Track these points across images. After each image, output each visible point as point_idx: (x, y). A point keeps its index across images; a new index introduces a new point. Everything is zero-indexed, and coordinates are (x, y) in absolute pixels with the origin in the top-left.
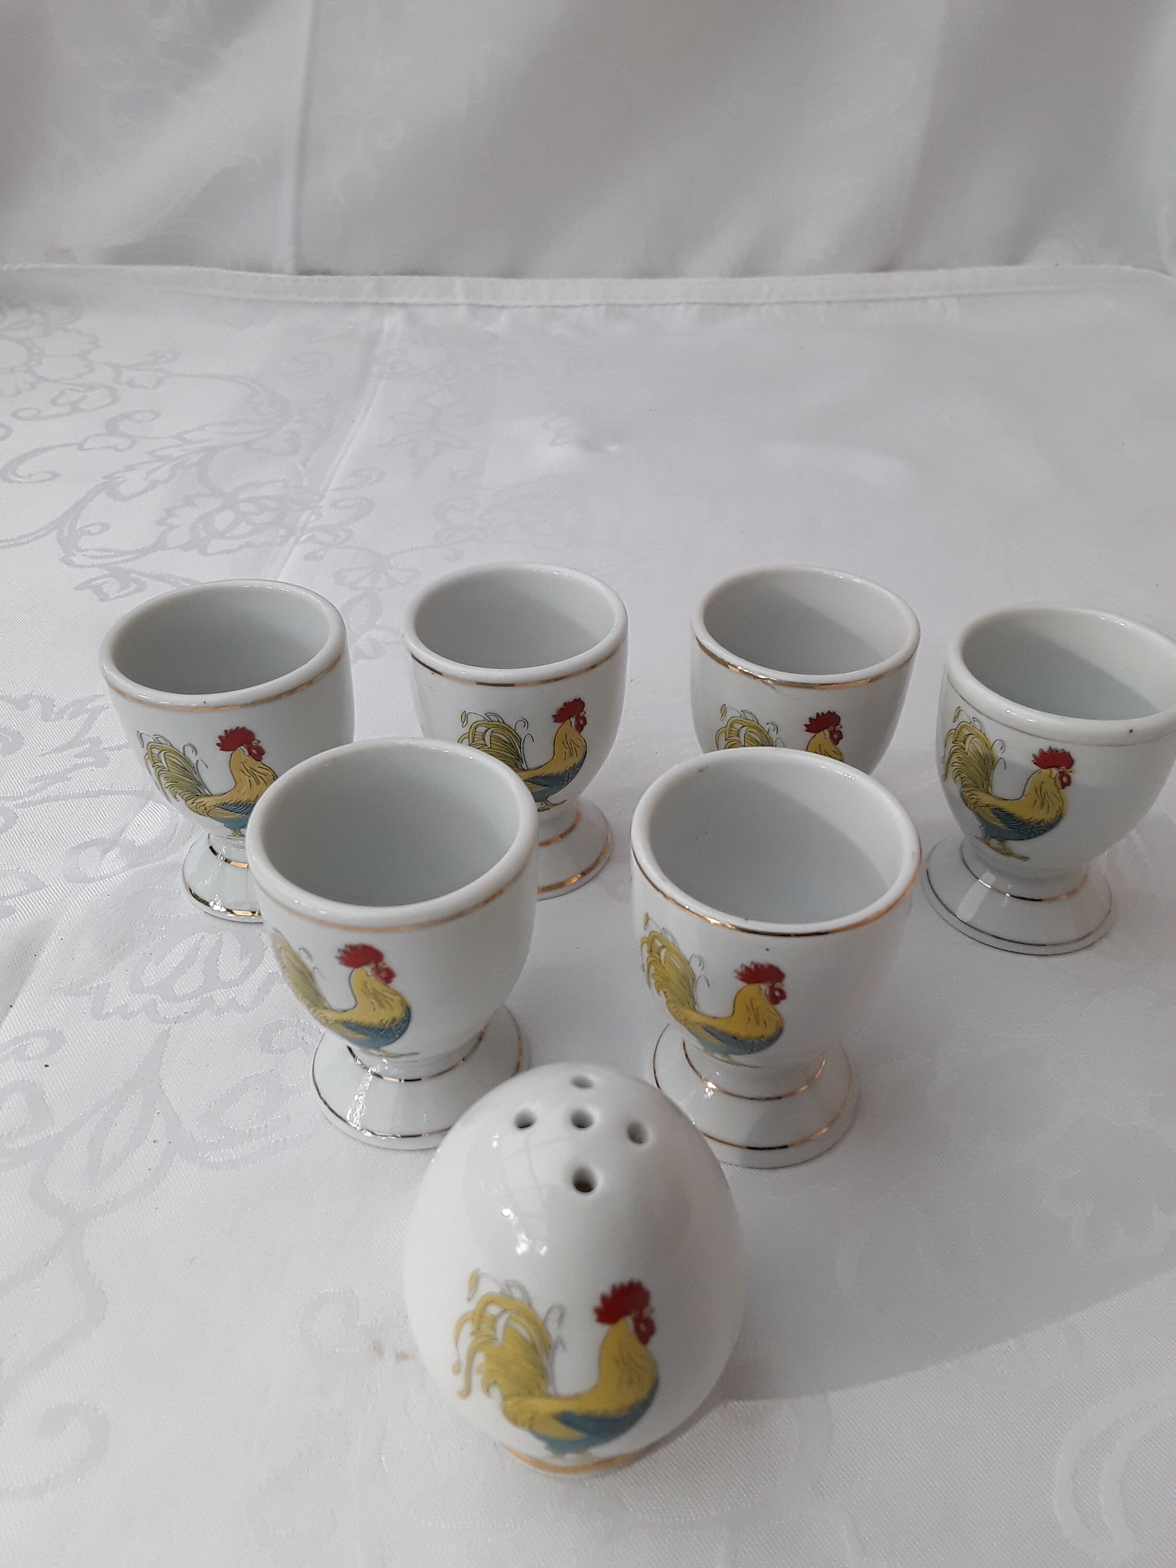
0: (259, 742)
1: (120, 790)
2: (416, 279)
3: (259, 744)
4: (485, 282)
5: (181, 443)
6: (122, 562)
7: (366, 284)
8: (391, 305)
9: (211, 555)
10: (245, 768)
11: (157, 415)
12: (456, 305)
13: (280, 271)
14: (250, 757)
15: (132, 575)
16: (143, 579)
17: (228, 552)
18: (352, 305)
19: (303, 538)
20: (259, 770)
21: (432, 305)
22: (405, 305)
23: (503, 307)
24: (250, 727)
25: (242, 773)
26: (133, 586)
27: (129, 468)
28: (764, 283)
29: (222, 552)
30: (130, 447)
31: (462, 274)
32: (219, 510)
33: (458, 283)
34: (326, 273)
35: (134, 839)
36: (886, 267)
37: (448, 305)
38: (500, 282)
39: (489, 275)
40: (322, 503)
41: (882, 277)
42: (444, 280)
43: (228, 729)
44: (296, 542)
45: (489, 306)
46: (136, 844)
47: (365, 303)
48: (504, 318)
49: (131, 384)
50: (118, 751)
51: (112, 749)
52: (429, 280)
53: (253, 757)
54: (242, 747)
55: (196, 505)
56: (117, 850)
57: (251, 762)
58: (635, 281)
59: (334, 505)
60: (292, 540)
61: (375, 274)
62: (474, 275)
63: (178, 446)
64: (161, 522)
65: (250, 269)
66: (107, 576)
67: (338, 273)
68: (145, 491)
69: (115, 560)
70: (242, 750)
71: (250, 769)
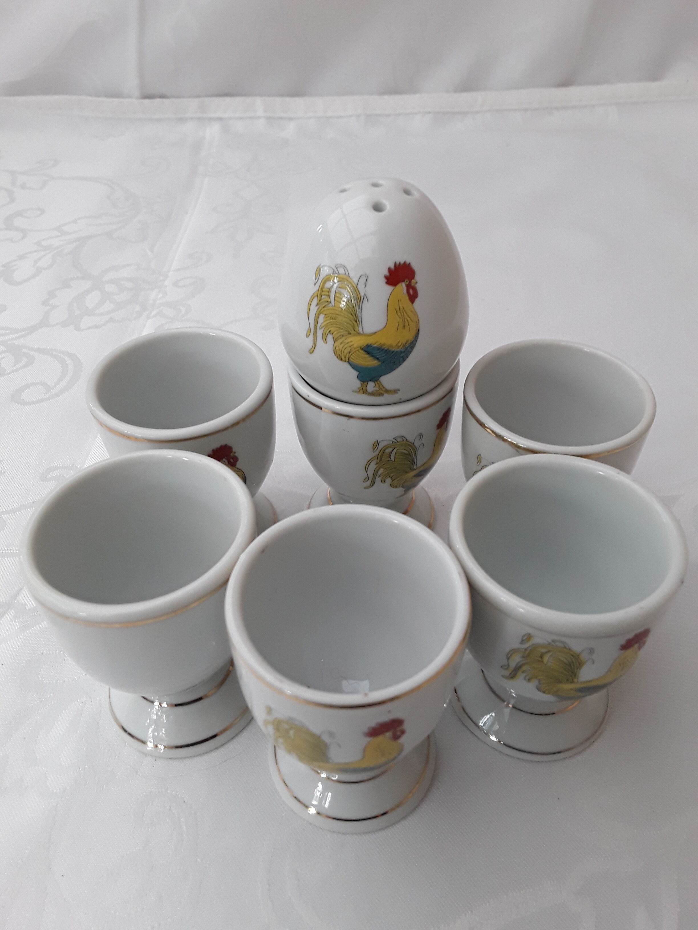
1: (15, 552)
2: (228, 99)
4: (278, 100)
5: (59, 234)
6: (16, 338)
7: (192, 104)
8: (211, 119)
9: (83, 330)
11: (42, 212)
12: (259, 118)
13: (129, 97)
15: (24, 350)
16: (32, 353)
17: (97, 327)
18: (182, 120)
19: (153, 314)
21: (241, 118)
22: (220, 119)
23: (290, 119)
26: (25, 360)
27: (22, 257)
28: (479, 97)
29: (91, 328)
30: (23, 238)
31: (260, 95)
32: (88, 292)
33: (258, 102)
34: (163, 96)
35: (25, 603)
36: (565, 83)
37: (251, 118)
38: (288, 99)
39: (281, 95)
40: (167, 283)
41: (563, 91)
42: (248, 100)
44: (148, 317)
45: (281, 118)
46: (27, 607)
47: (192, 118)
48: (292, 126)
49: (23, 187)
50: (13, 514)
51: (8, 512)
52: (237, 100)
55: (72, 287)
56: (12, 612)
58: (386, 97)
59: (175, 284)
60: (145, 314)
61: (198, 96)
62: (270, 95)
63: (58, 236)
64: (45, 303)
65: (107, 96)
66: (4, 352)
67: (173, 97)
68: (34, 276)
69: (11, 336)
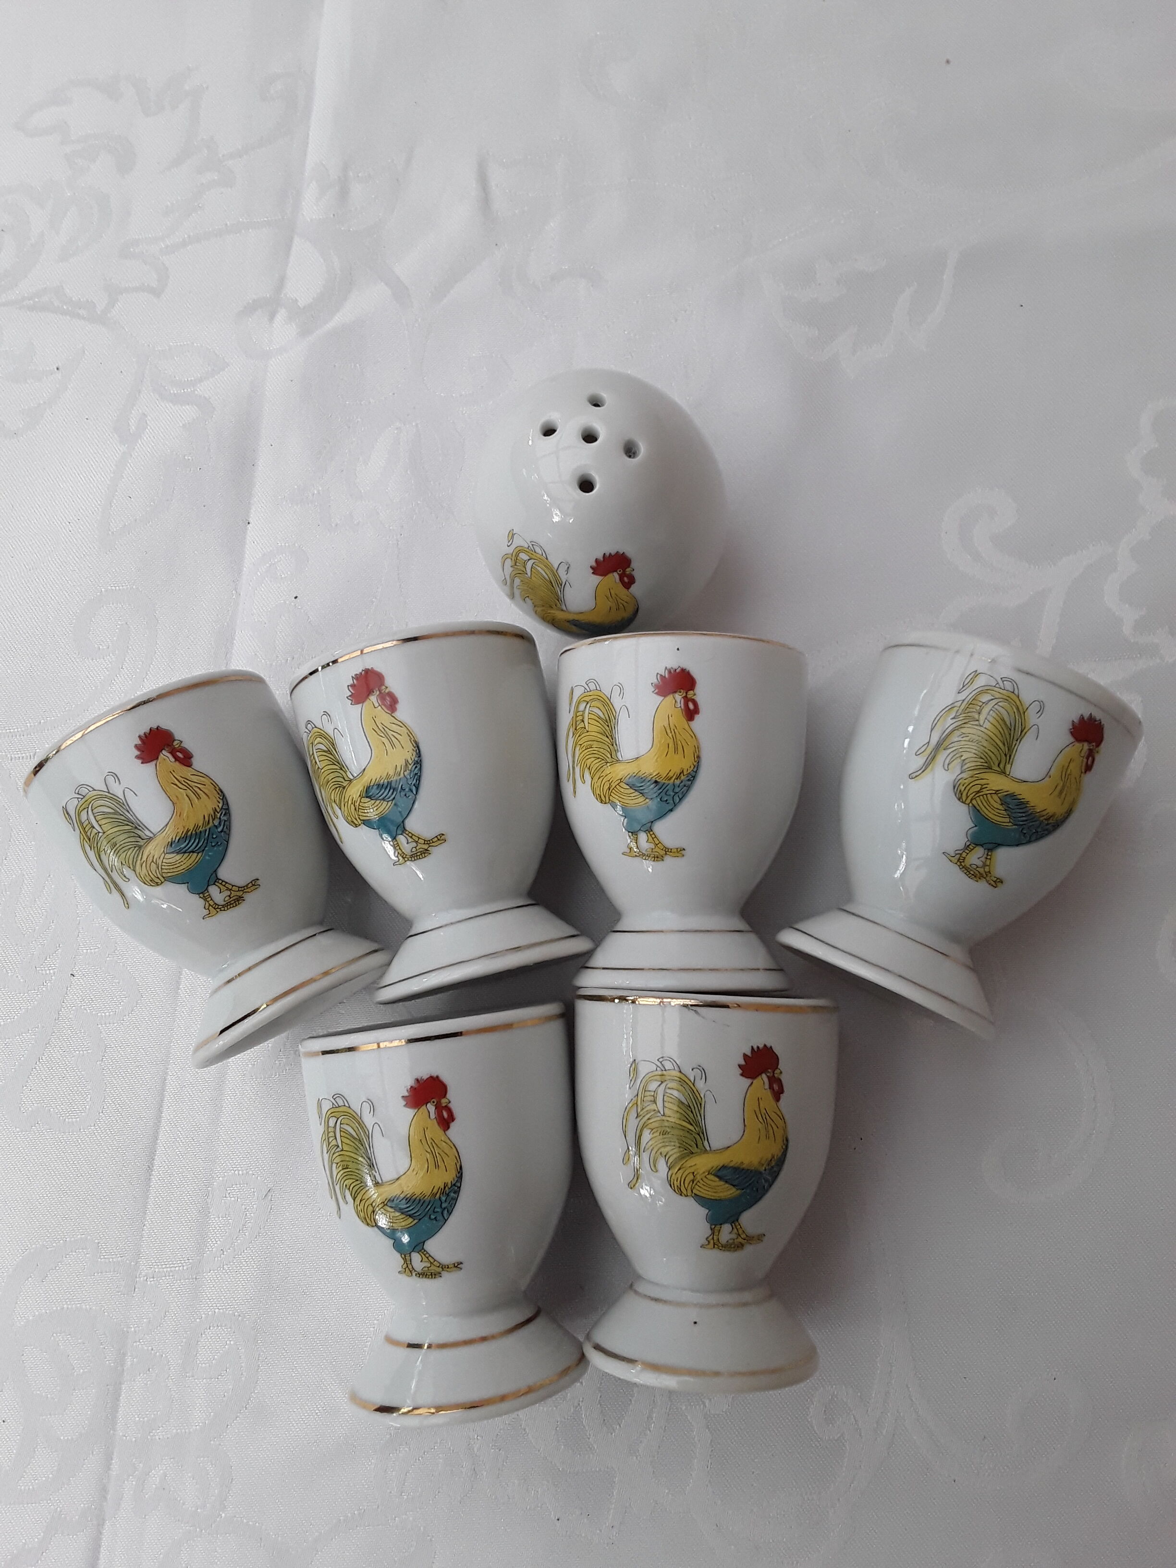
0: (181, 742)
3: (182, 745)
10: (174, 777)
14: (177, 763)
20: (194, 778)
24: (166, 725)
25: (175, 786)
43: (142, 734)
53: (180, 763)
54: (164, 752)
57: (181, 770)
70: (165, 755)
71: (181, 779)
